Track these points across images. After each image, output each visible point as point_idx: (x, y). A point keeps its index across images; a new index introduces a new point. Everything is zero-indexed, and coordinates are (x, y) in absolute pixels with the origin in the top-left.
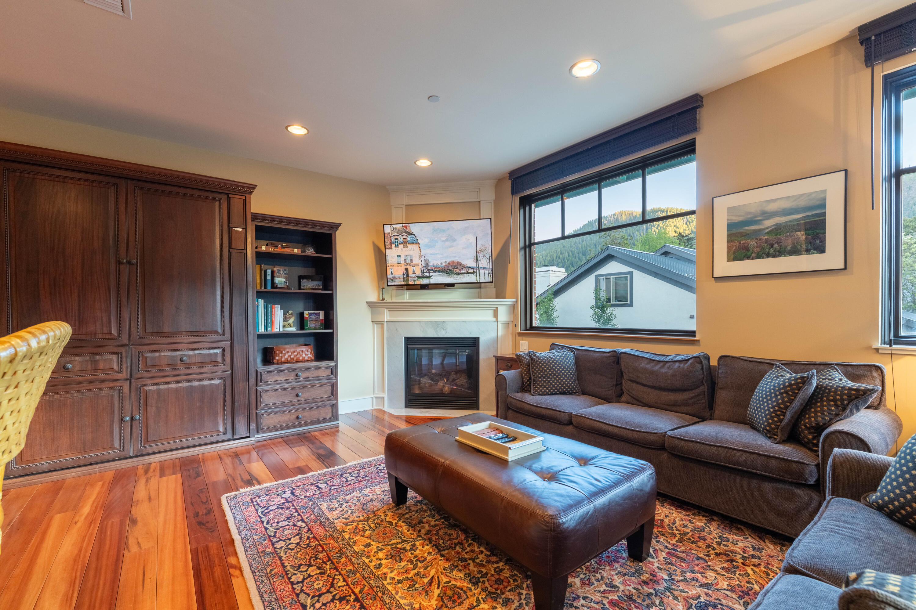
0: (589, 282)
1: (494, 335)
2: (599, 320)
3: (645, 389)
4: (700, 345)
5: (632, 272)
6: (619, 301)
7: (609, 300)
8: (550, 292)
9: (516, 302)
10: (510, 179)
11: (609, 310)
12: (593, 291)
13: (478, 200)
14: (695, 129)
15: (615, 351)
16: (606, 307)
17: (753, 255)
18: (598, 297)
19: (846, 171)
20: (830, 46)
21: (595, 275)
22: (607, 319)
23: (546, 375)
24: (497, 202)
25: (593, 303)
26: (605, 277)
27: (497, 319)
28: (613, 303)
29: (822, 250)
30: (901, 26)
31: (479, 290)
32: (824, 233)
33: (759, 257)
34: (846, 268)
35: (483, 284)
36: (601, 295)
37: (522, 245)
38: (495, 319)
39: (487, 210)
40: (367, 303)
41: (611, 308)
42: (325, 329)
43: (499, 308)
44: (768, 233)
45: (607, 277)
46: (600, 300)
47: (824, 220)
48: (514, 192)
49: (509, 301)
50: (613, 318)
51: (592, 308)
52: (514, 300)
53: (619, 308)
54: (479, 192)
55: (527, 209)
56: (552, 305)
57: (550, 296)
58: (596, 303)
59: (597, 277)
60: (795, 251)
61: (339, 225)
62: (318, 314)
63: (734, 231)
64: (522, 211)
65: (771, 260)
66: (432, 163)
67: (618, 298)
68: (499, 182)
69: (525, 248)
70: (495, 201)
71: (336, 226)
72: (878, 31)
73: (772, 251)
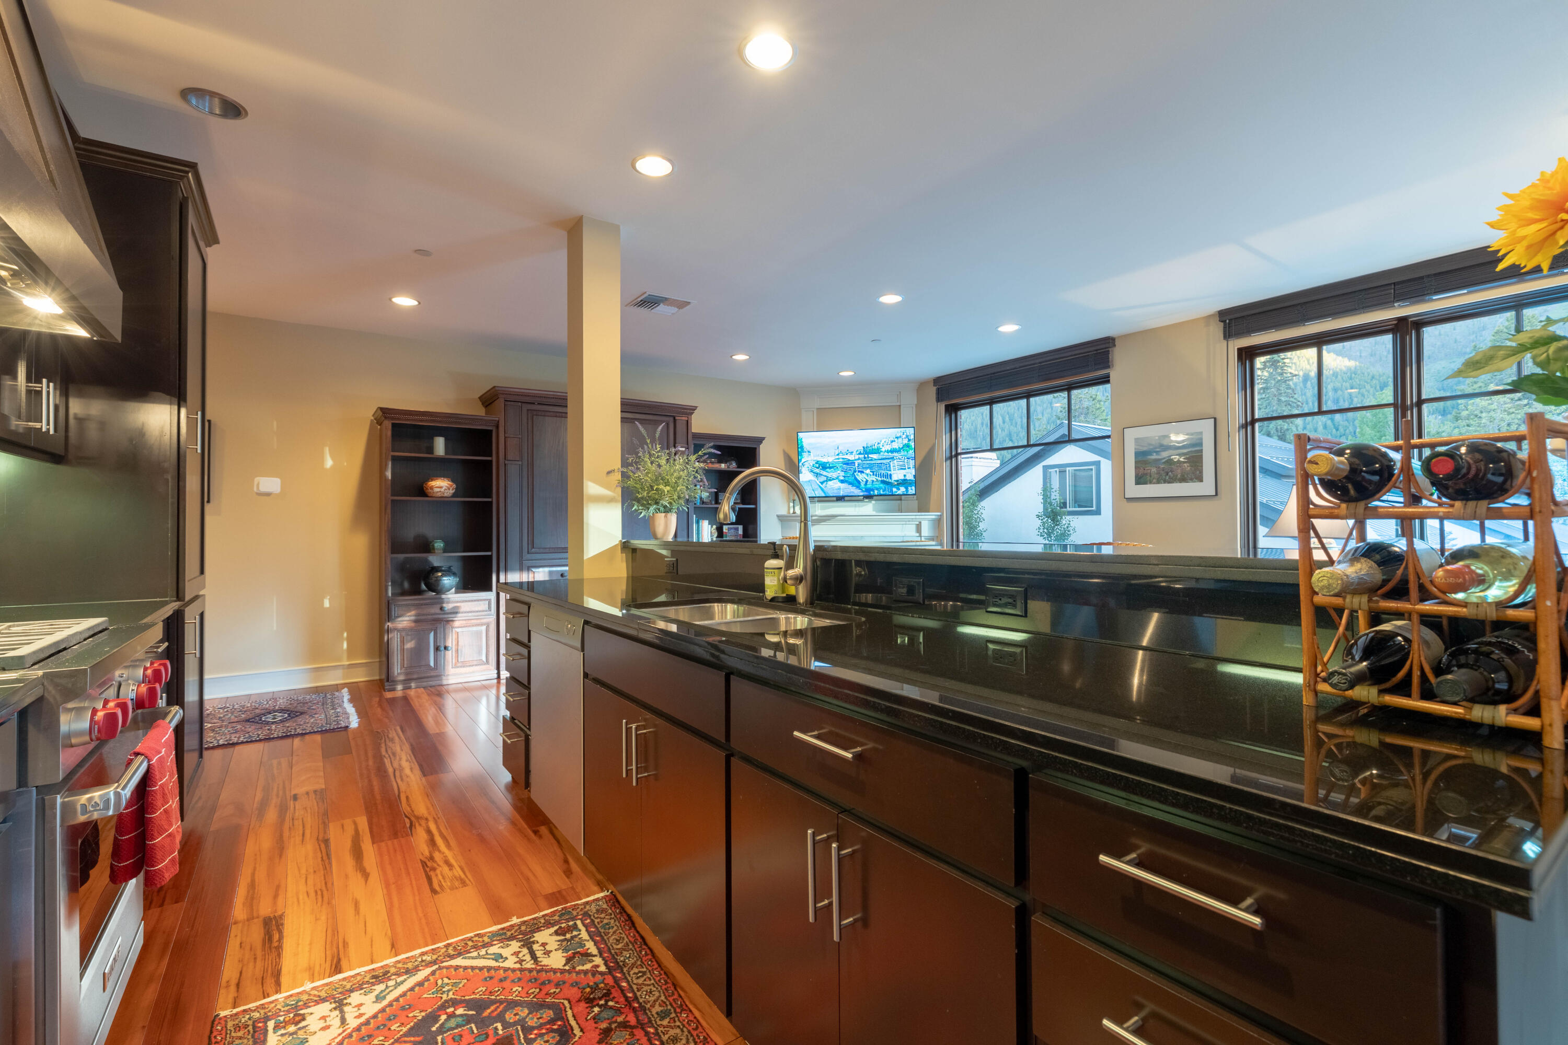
0: (1033, 478)
2: (1049, 535)
5: (1099, 462)
6: (1080, 506)
7: (1064, 505)
8: (973, 491)
9: (941, 516)
10: (935, 386)
11: (1065, 520)
12: (1040, 490)
13: (898, 404)
14: (1109, 365)
16: (1062, 514)
17: (1154, 481)
18: (1049, 500)
19: (1215, 419)
20: (1204, 317)
21: (1043, 466)
22: (1061, 534)
24: (920, 407)
25: (1040, 509)
26: (1057, 470)
27: (920, 534)
28: (1071, 509)
29: (1200, 479)
30: (1243, 317)
31: (900, 503)
32: (1202, 466)
33: (1158, 482)
34: (1216, 494)
35: (903, 497)
36: (1053, 497)
37: (948, 455)
38: (918, 534)
39: (908, 414)
40: (778, 516)
41: (1068, 517)
43: (923, 522)
44: (1164, 463)
45: (1062, 469)
46: (1051, 504)
47: (1201, 457)
48: (939, 399)
49: (933, 515)
50: (1072, 532)
51: (1038, 516)
52: (939, 514)
53: (1080, 517)
54: (899, 395)
55: (953, 416)
56: (976, 512)
57: (974, 497)
58: (1045, 509)
59: (1046, 468)
60: (1183, 480)
61: (763, 439)
62: (737, 529)
63: (1140, 458)
64: (948, 419)
65: (1166, 485)
67: (1077, 502)
68: (921, 386)
69: (951, 458)
70: (916, 406)
71: (760, 440)
72: (1232, 317)
73: (1167, 478)
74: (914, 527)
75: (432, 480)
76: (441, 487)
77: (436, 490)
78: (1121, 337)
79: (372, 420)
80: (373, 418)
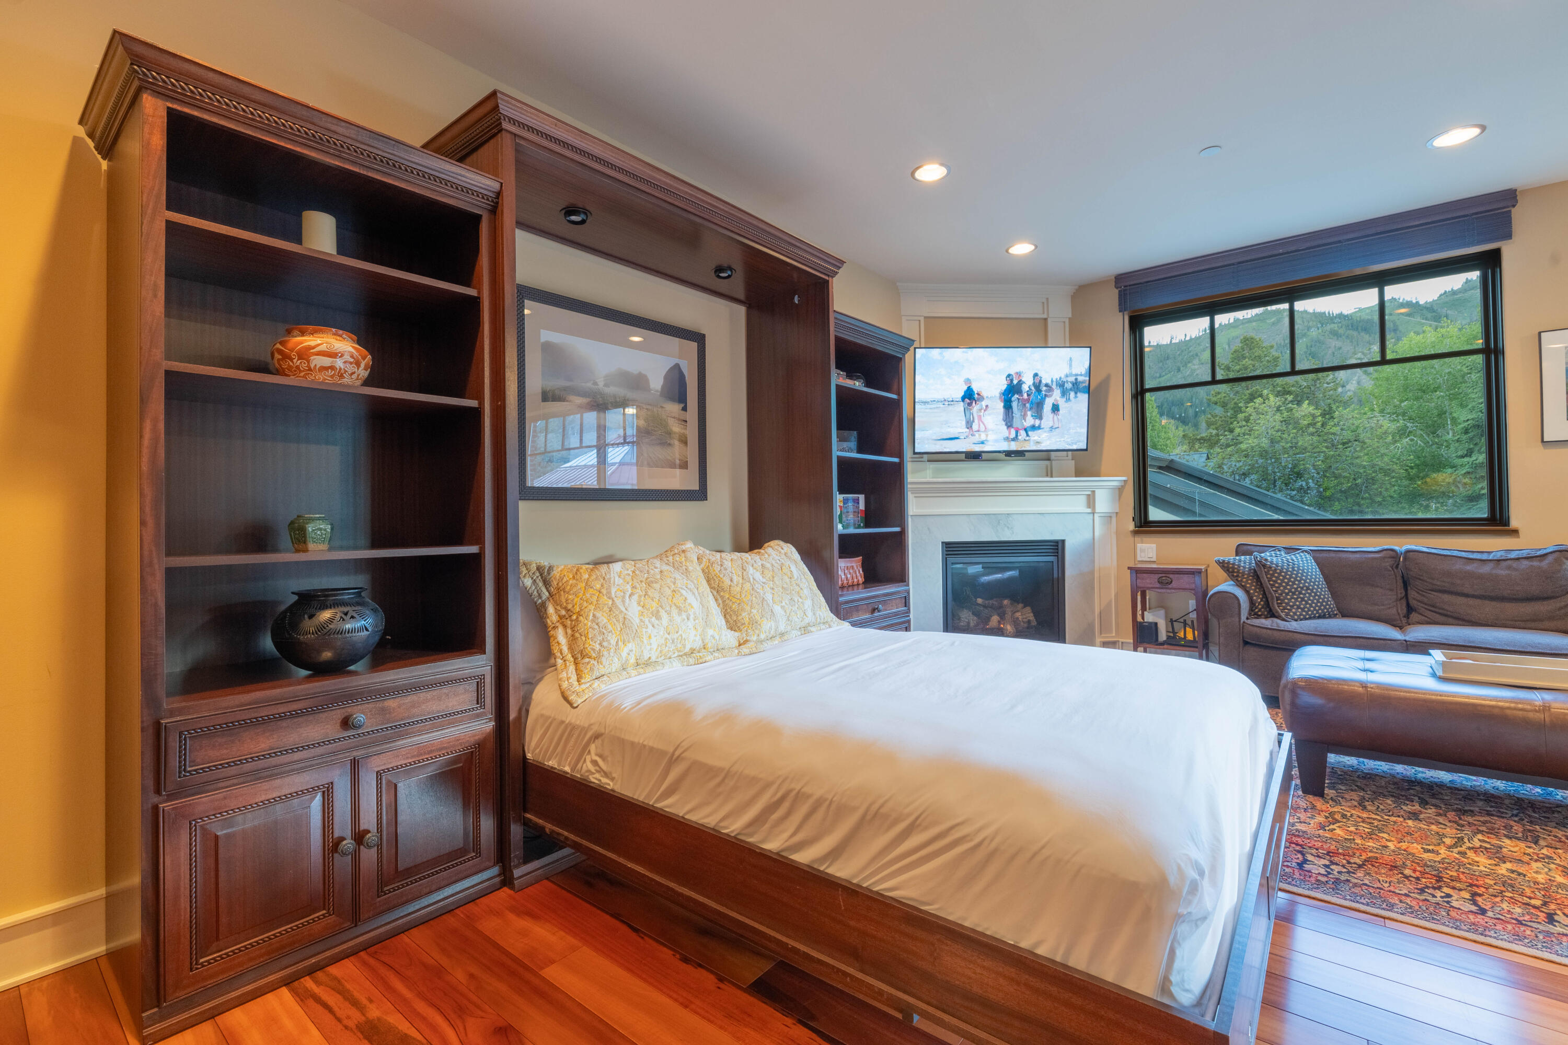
1: (1088, 535)
3: (1471, 601)
4: (1518, 537)
9: (1127, 481)
10: (1117, 288)
13: (1045, 316)
14: (1508, 236)
15: (1392, 550)
23: (1296, 589)
27: (1094, 508)
31: (1047, 462)
35: (1054, 454)
37: (1134, 391)
38: (1089, 510)
39: (1063, 328)
42: (867, 526)
43: (1096, 491)
48: (1122, 307)
49: (1112, 482)
52: (1119, 478)
54: (1046, 304)
55: (1137, 335)
61: (912, 343)
62: (856, 501)
64: (1132, 338)
66: (1036, 247)
68: (1077, 291)
69: (1136, 396)
70: (1070, 319)
71: (907, 345)
74: (1083, 499)
75: (303, 333)
76: (333, 355)
77: (319, 361)
78: (1525, 192)
79: (76, 141)
80: (81, 132)
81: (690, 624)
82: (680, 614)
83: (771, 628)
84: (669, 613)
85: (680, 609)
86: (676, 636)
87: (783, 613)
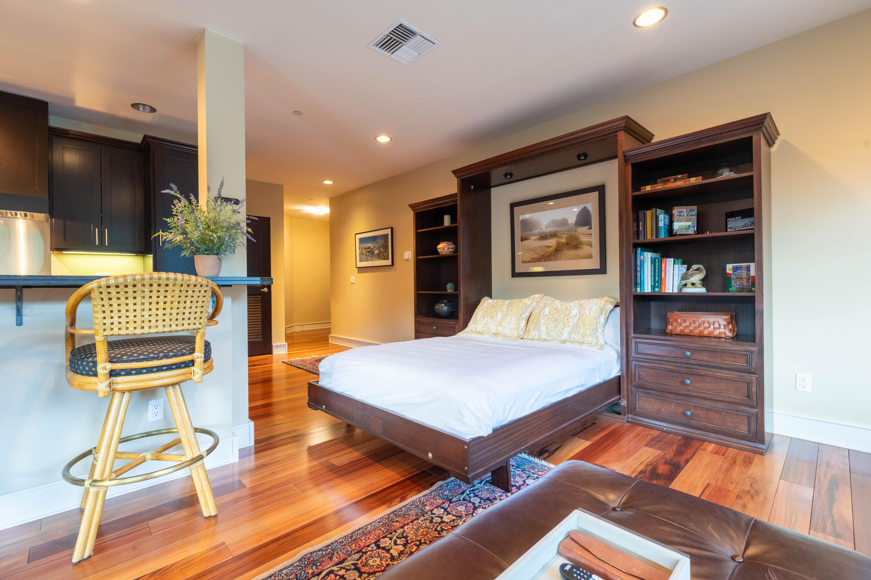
81: (493, 323)
82: (491, 319)
83: (535, 335)
84: (488, 318)
85: (492, 317)
86: (487, 326)
87: (546, 330)
